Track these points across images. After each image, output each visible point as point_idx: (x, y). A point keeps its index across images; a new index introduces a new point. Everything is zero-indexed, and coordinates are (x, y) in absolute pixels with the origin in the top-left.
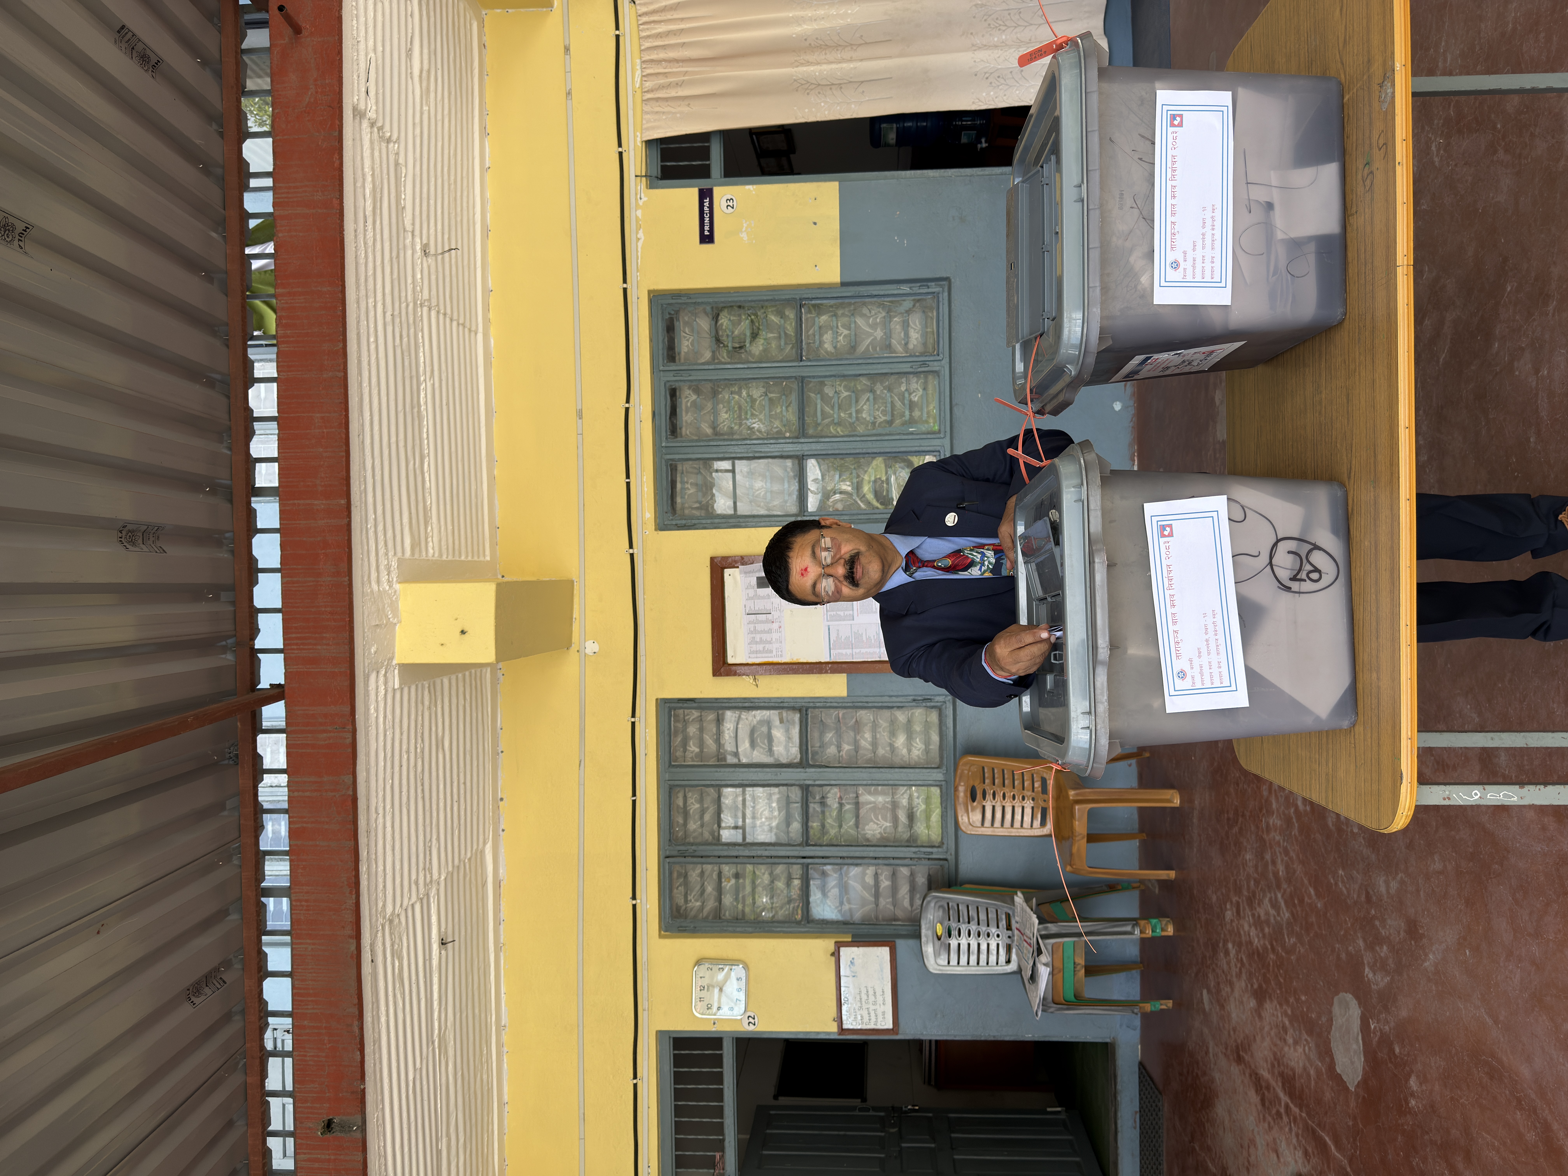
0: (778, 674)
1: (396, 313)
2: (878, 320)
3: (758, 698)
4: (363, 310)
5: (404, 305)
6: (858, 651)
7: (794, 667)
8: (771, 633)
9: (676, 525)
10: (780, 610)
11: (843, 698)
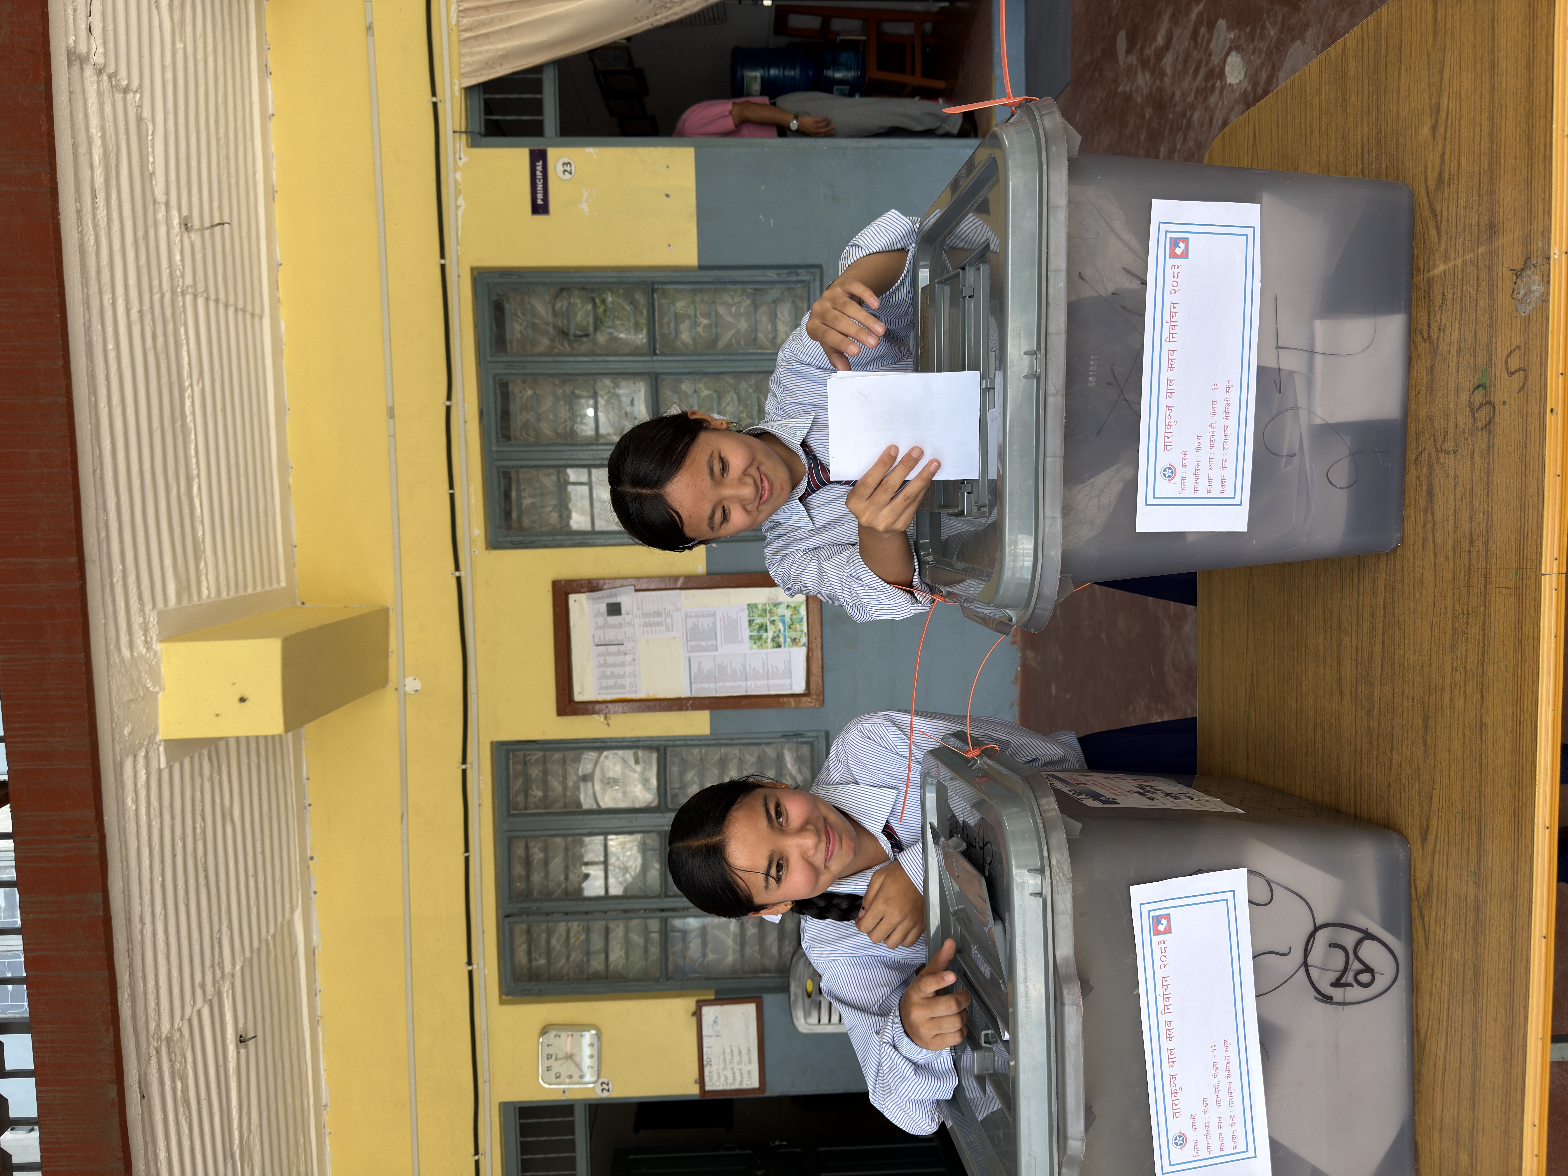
0: (631, 712)
1: (146, 307)
2: (742, 310)
3: (611, 738)
4: (94, 311)
5: (157, 297)
6: (721, 684)
7: (651, 704)
8: (624, 666)
9: (512, 542)
10: (634, 641)
11: (706, 736)
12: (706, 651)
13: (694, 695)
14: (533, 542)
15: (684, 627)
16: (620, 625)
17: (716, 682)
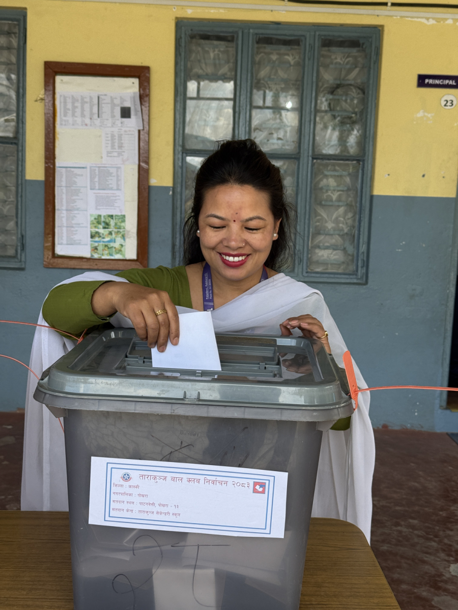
0: (45, 120)
3: (25, 102)
6: (64, 191)
7: (51, 135)
8: (82, 117)
9: (181, 38)
10: (101, 126)
11: (25, 176)
12: (91, 181)
13: (57, 170)
14: (180, 55)
15: (110, 166)
16: (113, 116)
17: (66, 187)
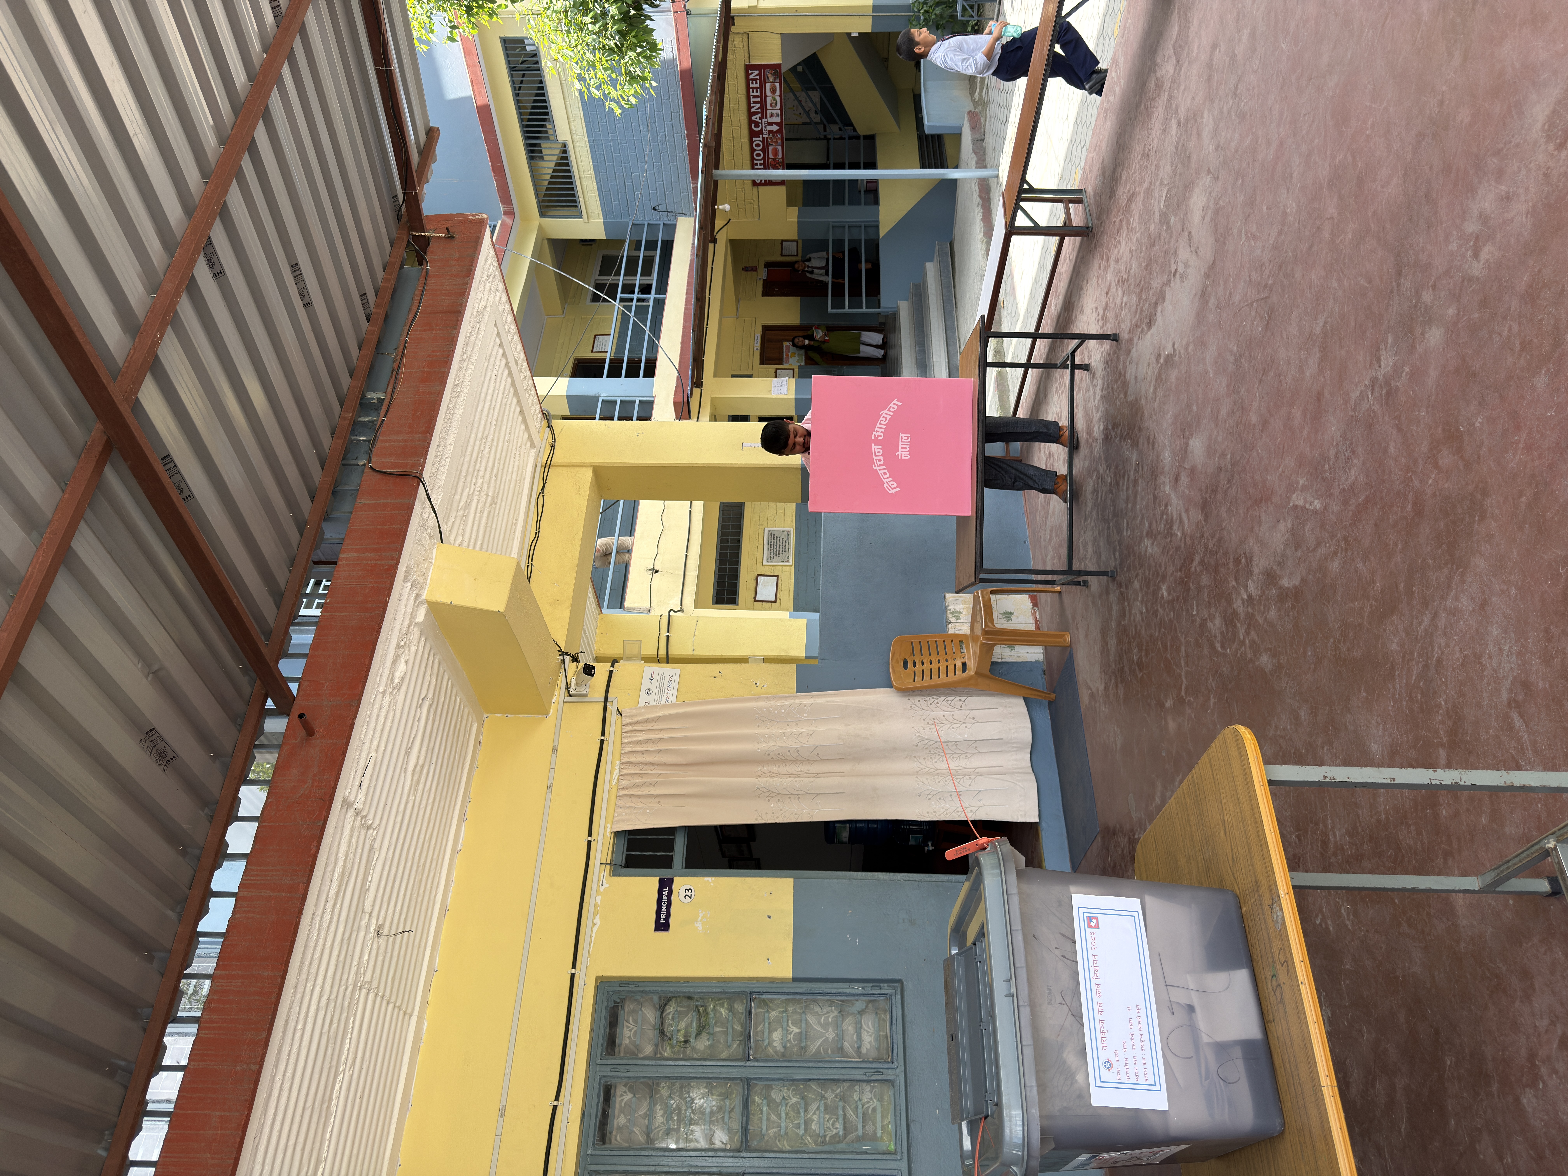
1: (333, 997)
2: (830, 1020)
4: (299, 995)
5: (342, 988)
